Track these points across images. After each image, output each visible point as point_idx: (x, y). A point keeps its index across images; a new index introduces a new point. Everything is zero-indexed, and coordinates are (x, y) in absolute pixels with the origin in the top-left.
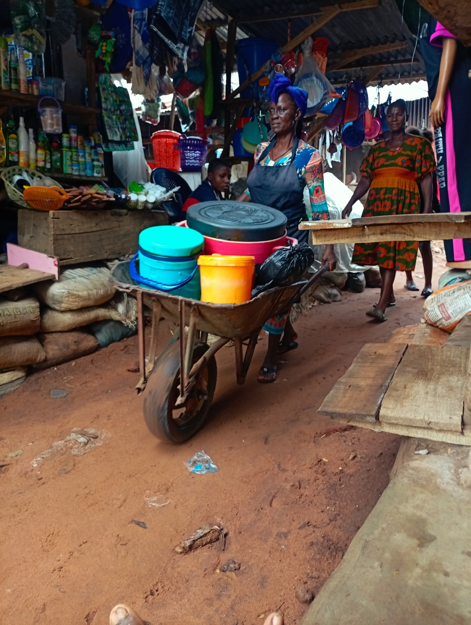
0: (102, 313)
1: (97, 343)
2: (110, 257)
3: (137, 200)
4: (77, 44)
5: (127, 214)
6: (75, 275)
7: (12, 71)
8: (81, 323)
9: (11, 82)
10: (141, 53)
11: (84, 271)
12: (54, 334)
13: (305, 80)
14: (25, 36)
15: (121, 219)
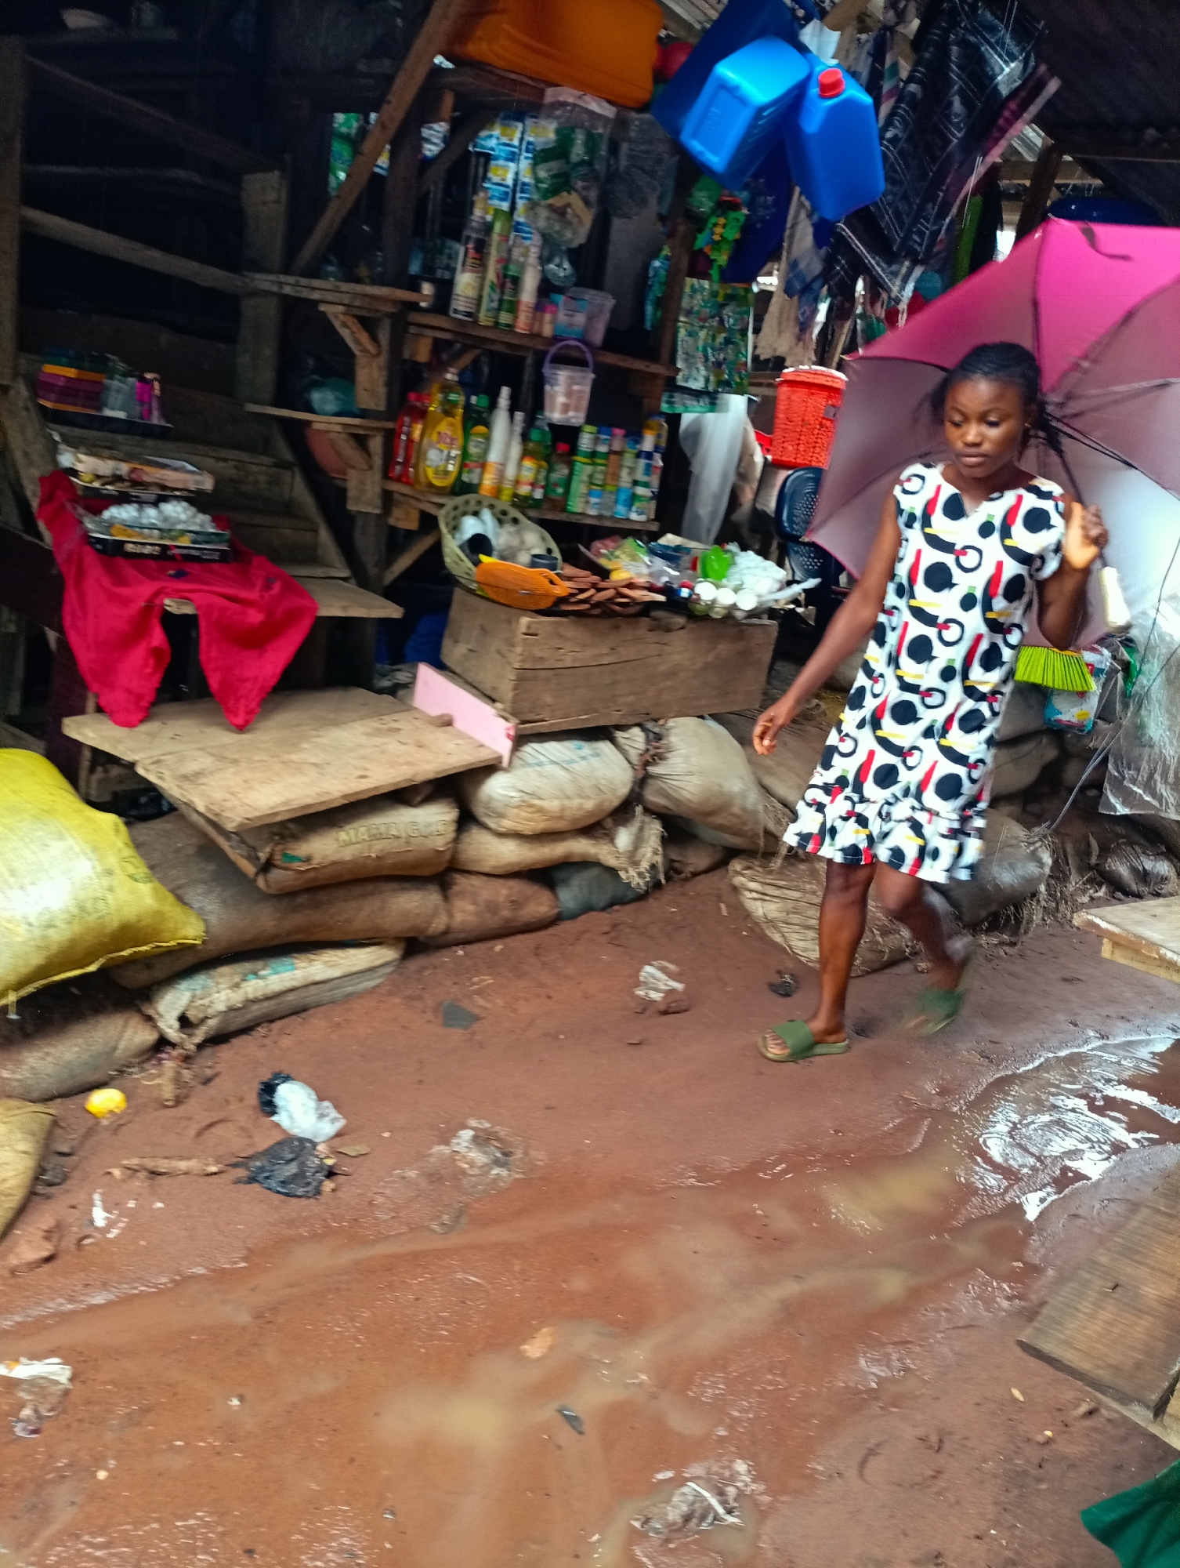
0: (581, 847)
1: (556, 911)
2: (623, 722)
3: (714, 601)
4: (660, 202)
5: (682, 628)
6: (542, 758)
7: (509, 285)
8: (533, 864)
9: (499, 309)
10: (802, 266)
11: (565, 751)
12: (473, 877)
14: (550, 207)
15: (668, 637)
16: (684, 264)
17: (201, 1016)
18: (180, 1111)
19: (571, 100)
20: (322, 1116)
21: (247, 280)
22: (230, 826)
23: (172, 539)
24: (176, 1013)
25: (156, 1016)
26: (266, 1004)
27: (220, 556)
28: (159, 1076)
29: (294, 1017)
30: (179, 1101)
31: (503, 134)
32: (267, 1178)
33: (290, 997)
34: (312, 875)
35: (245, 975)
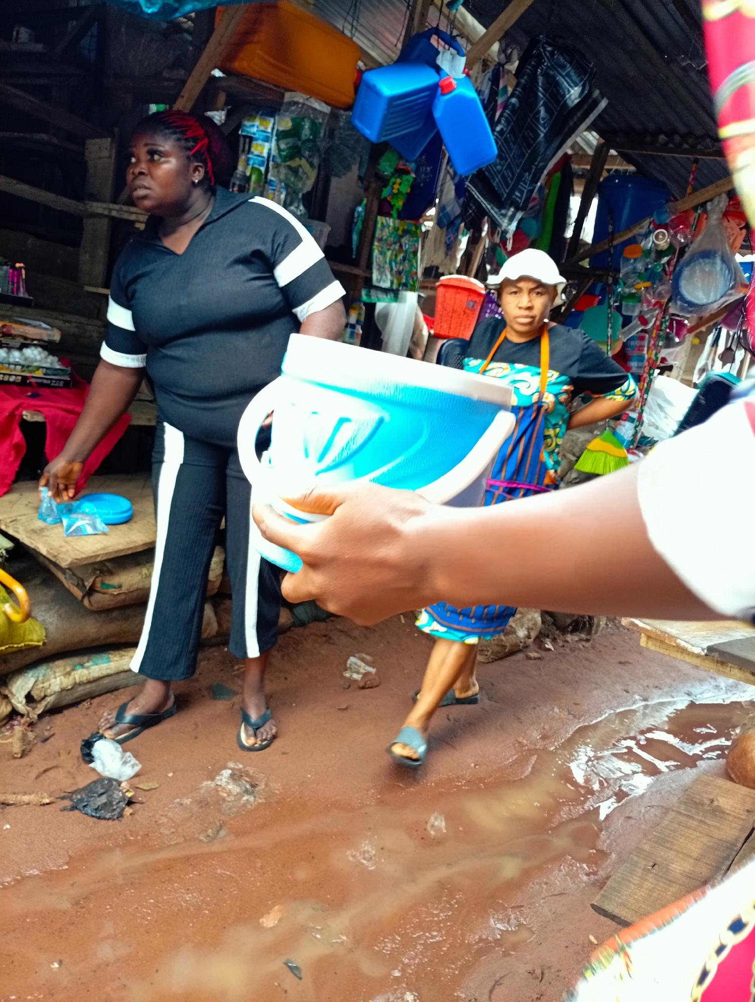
1: (291, 621)
4: (359, 168)
10: (448, 209)
13: (701, 261)
14: (289, 167)
16: (375, 207)
17: (43, 695)
18: (25, 760)
19: (301, 101)
20: (125, 763)
21: (88, 207)
22: (64, 564)
23: (30, 372)
24: (24, 693)
25: (9, 695)
26: (88, 686)
27: (64, 384)
28: (11, 737)
29: (109, 695)
30: (24, 754)
31: (261, 124)
32: (85, 806)
33: (106, 681)
34: (123, 597)
35: (75, 666)
